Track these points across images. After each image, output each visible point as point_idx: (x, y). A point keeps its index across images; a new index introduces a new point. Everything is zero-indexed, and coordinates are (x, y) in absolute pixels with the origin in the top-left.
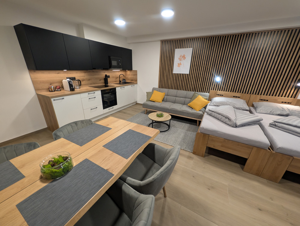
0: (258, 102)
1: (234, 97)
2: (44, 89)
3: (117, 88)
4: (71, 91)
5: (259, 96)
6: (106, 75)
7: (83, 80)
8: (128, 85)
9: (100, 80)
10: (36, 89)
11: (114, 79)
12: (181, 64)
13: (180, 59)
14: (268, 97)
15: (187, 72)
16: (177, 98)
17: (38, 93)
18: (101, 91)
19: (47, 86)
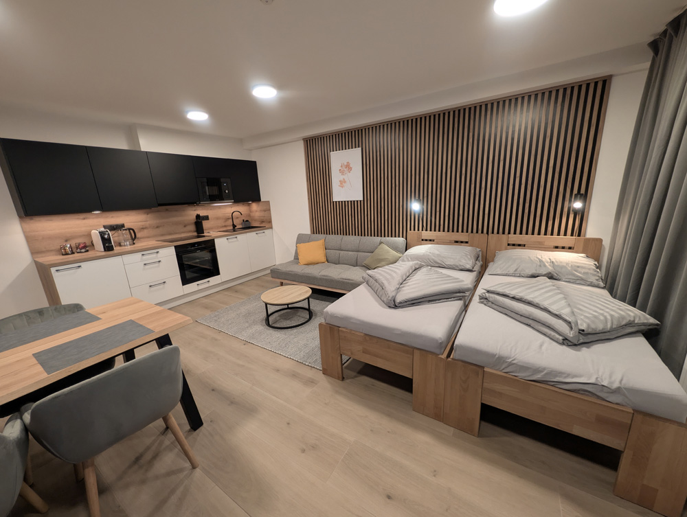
0: (506, 249)
1: (457, 242)
2: (51, 251)
3: (216, 241)
4: (105, 251)
5: (505, 237)
6: (198, 216)
7: (143, 229)
8: (246, 233)
9: (185, 226)
10: (34, 252)
11: (221, 223)
12: (345, 182)
13: (342, 172)
14: (523, 238)
15: (358, 196)
16: (342, 252)
17: (36, 259)
18: (176, 247)
19: (57, 244)
